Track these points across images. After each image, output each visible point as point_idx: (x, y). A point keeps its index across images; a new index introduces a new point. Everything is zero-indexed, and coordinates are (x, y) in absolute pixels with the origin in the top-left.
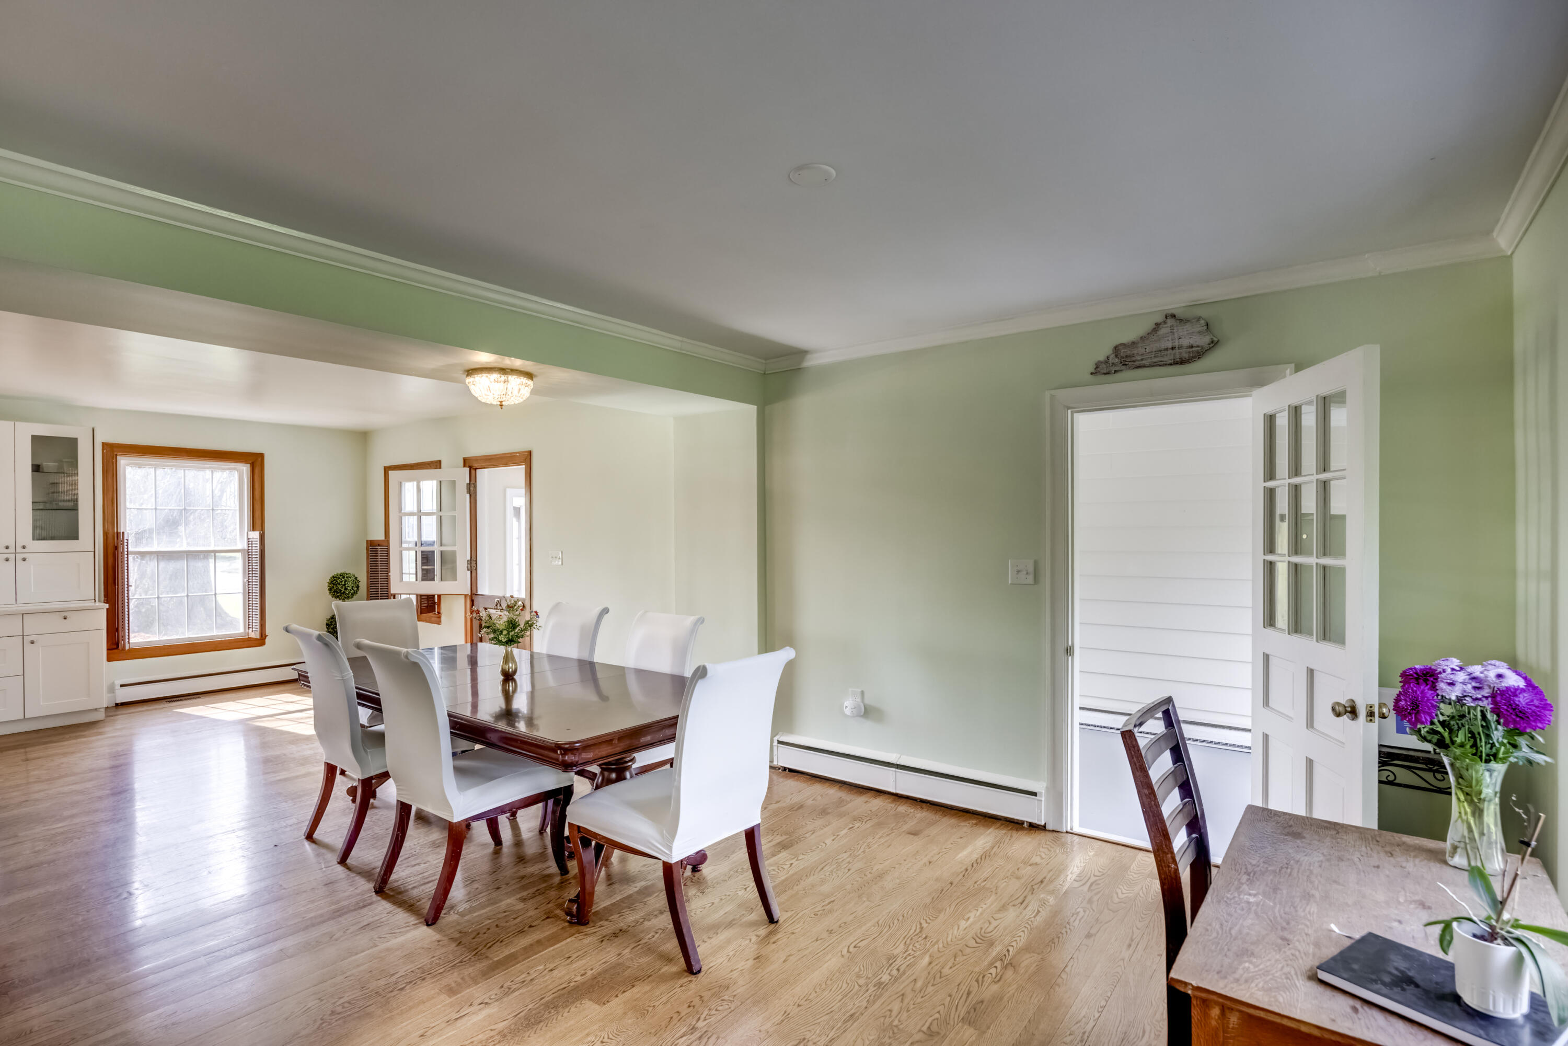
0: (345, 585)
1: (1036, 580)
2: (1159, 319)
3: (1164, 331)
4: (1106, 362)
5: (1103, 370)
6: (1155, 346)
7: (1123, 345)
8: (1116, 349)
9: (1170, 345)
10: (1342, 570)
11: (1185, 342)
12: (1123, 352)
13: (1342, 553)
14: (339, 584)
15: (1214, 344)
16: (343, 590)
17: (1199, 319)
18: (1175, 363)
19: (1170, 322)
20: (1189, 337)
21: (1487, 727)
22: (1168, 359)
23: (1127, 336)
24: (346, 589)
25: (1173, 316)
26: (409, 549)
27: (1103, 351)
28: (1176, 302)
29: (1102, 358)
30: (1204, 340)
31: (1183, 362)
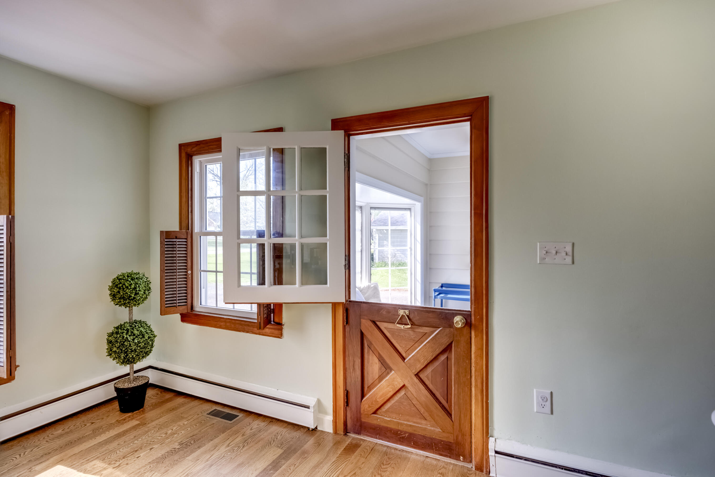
0: (135, 288)
14: (127, 287)
16: (133, 296)
24: (136, 294)
26: (249, 241)
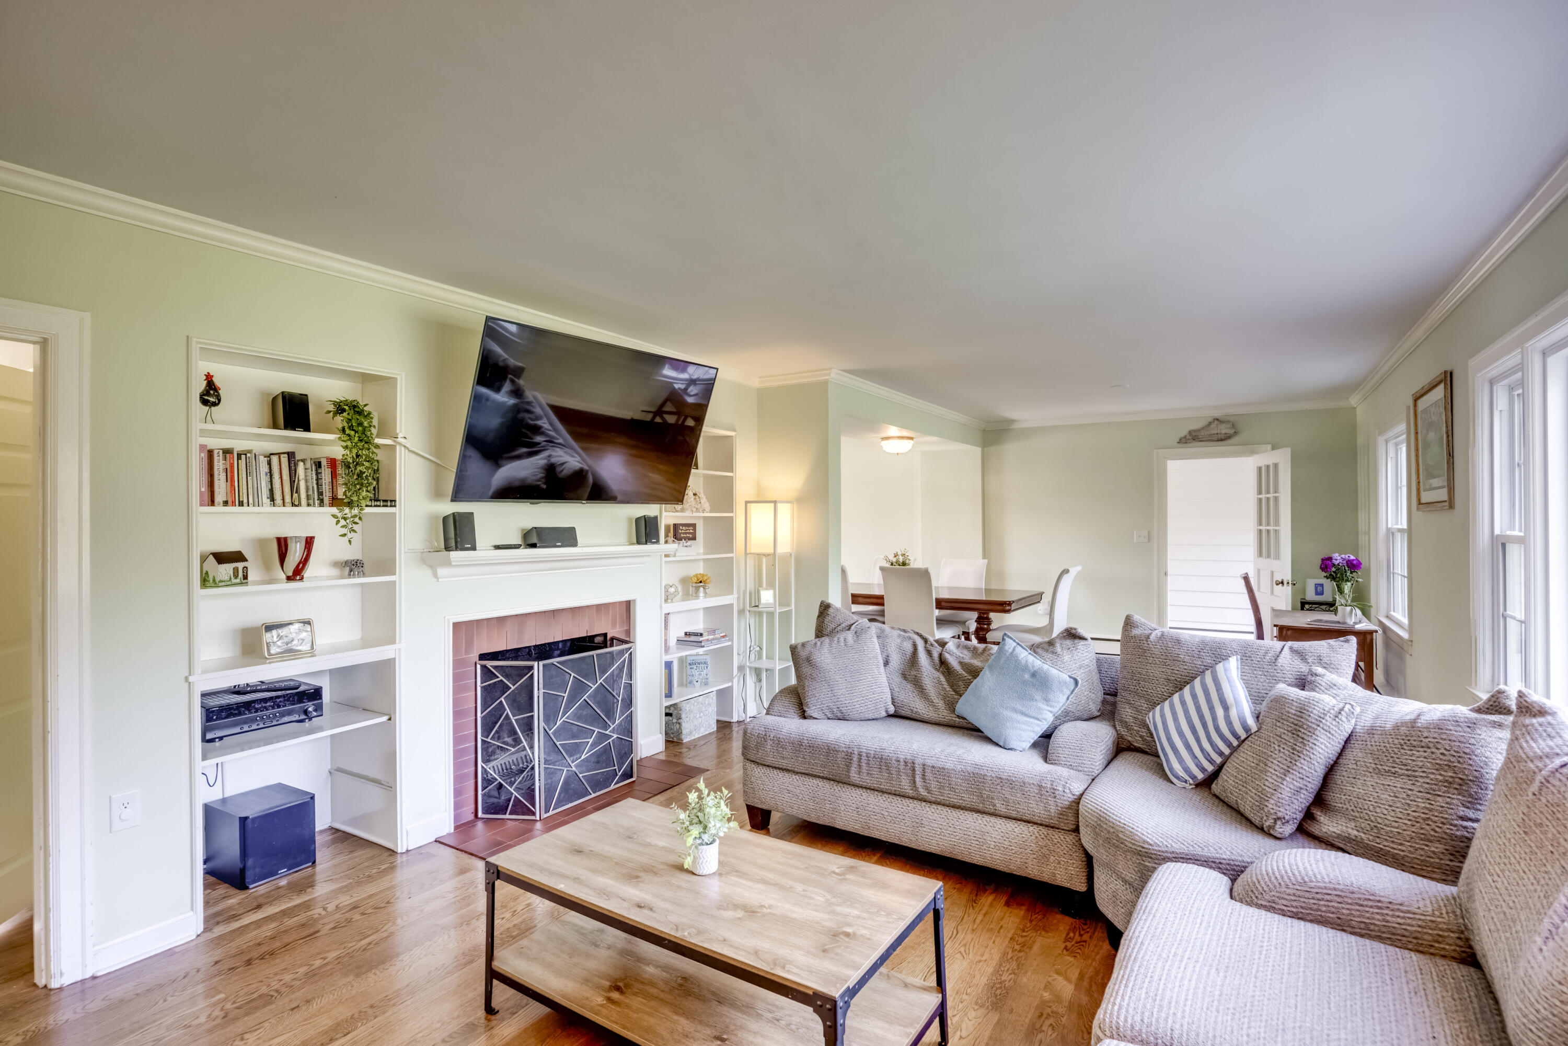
2: (1210, 420)
3: (1212, 426)
4: (1185, 437)
5: (1183, 441)
6: (1209, 433)
7: (1194, 431)
8: (1190, 432)
9: (1216, 432)
11: (1223, 431)
12: (1194, 434)
15: (1236, 433)
17: (1229, 422)
18: (1219, 441)
19: (1216, 422)
20: (1224, 429)
21: (1346, 572)
22: (1214, 438)
23: (1195, 426)
25: (1218, 420)
27: (1183, 432)
28: (1218, 413)
29: (1182, 435)
30: (1231, 431)
31: (1222, 440)
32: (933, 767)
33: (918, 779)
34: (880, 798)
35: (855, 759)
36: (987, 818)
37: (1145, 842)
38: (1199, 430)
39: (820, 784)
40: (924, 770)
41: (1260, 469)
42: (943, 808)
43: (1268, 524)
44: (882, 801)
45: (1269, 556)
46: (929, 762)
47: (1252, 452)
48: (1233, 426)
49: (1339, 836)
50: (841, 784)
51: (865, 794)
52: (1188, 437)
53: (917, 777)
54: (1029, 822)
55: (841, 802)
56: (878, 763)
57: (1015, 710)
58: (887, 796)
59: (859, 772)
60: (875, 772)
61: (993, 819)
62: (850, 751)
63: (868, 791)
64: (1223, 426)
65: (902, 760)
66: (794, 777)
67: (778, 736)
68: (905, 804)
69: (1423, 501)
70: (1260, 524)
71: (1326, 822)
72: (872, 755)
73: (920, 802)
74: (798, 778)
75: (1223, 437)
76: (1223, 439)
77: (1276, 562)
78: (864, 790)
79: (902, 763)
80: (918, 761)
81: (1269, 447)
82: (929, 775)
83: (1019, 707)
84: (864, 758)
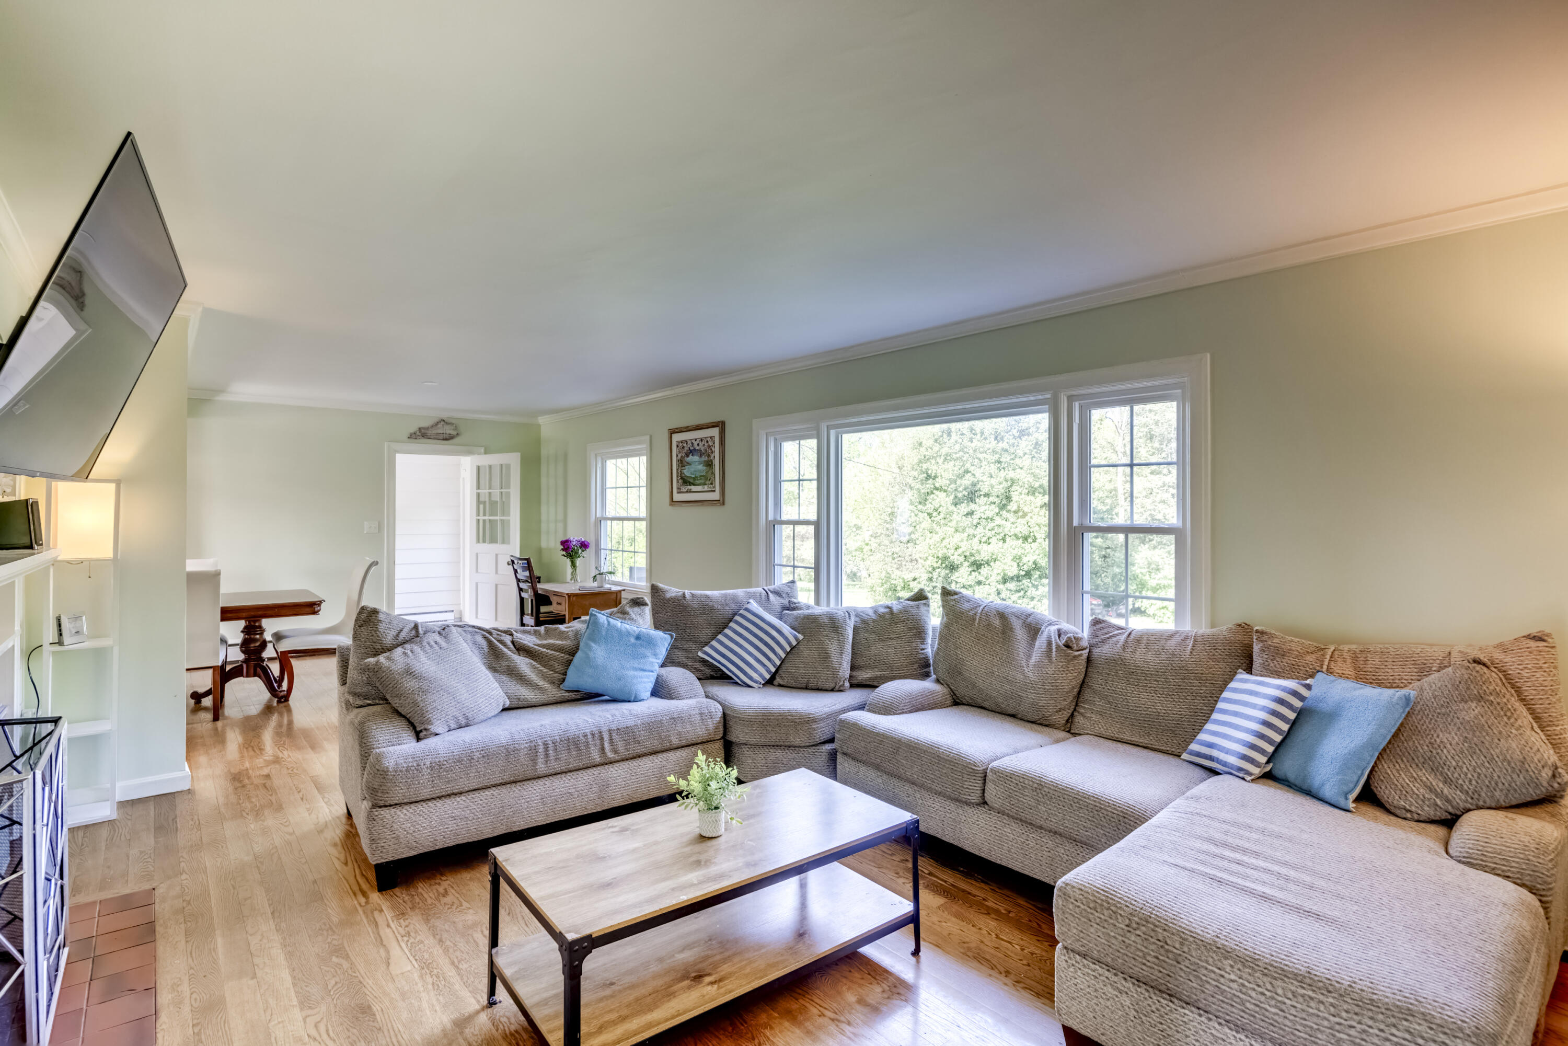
1: (379, 531)
2: (436, 420)
3: (440, 425)
4: (415, 433)
5: (413, 436)
6: (435, 431)
7: (424, 428)
8: (419, 429)
9: (441, 432)
10: (509, 521)
11: (448, 432)
12: (423, 431)
13: (509, 515)
15: (458, 435)
17: (453, 424)
18: (443, 440)
19: (442, 423)
20: (449, 430)
21: (579, 550)
22: (441, 437)
23: (425, 424)
25: (443, 421)
27: (414, 428)
28: (444, 415)
29: (412, 431)
30: (454, 433)
31: (446, 439)
32: (618, 729)
33: (607, 745)
34: (564, 779)
35: (541, 749)
36: (660, 756)
37: (809, 714)
38: (428, 428)
39: (494, 793)
40: (611, 736)
41: (479, 468)
42: (624, 763)
43: (485, 515)
44: (567, 781)
45: (484, 541)
46: (614, 727)
47: (469, 453)
48: (456, 428)
49: (870, 678)
50: (519, 784)
51: (547, 782)
52: (418, 433)
53: (605, 743)
54: (689, 746)
55: (523, 801)
56: (565, 745)
57: (635, 669)
58: (571, 774)
59: (546, 762)
60: (564, 755)
61: (665, 755)
62: (533, 744)
63: (551, 778)
64: (447, 427)
65: (589, 734)
66: (458, 799)
67: (437, 760)
68: (591, 774)
69: (674, 500)
70: (478, 515)
71: (858, 674)
72: (558, 740)
73: (603, 767)
74: (464, 798)
75: (447, 437)
76: (448, 438)
77: (504, 546)
78: (546, 779)
79: (590, 737)
80: (605, 729)
81: (482, 450)
82: (616, 737)
83: (636, 665)
84: (551, 746)
